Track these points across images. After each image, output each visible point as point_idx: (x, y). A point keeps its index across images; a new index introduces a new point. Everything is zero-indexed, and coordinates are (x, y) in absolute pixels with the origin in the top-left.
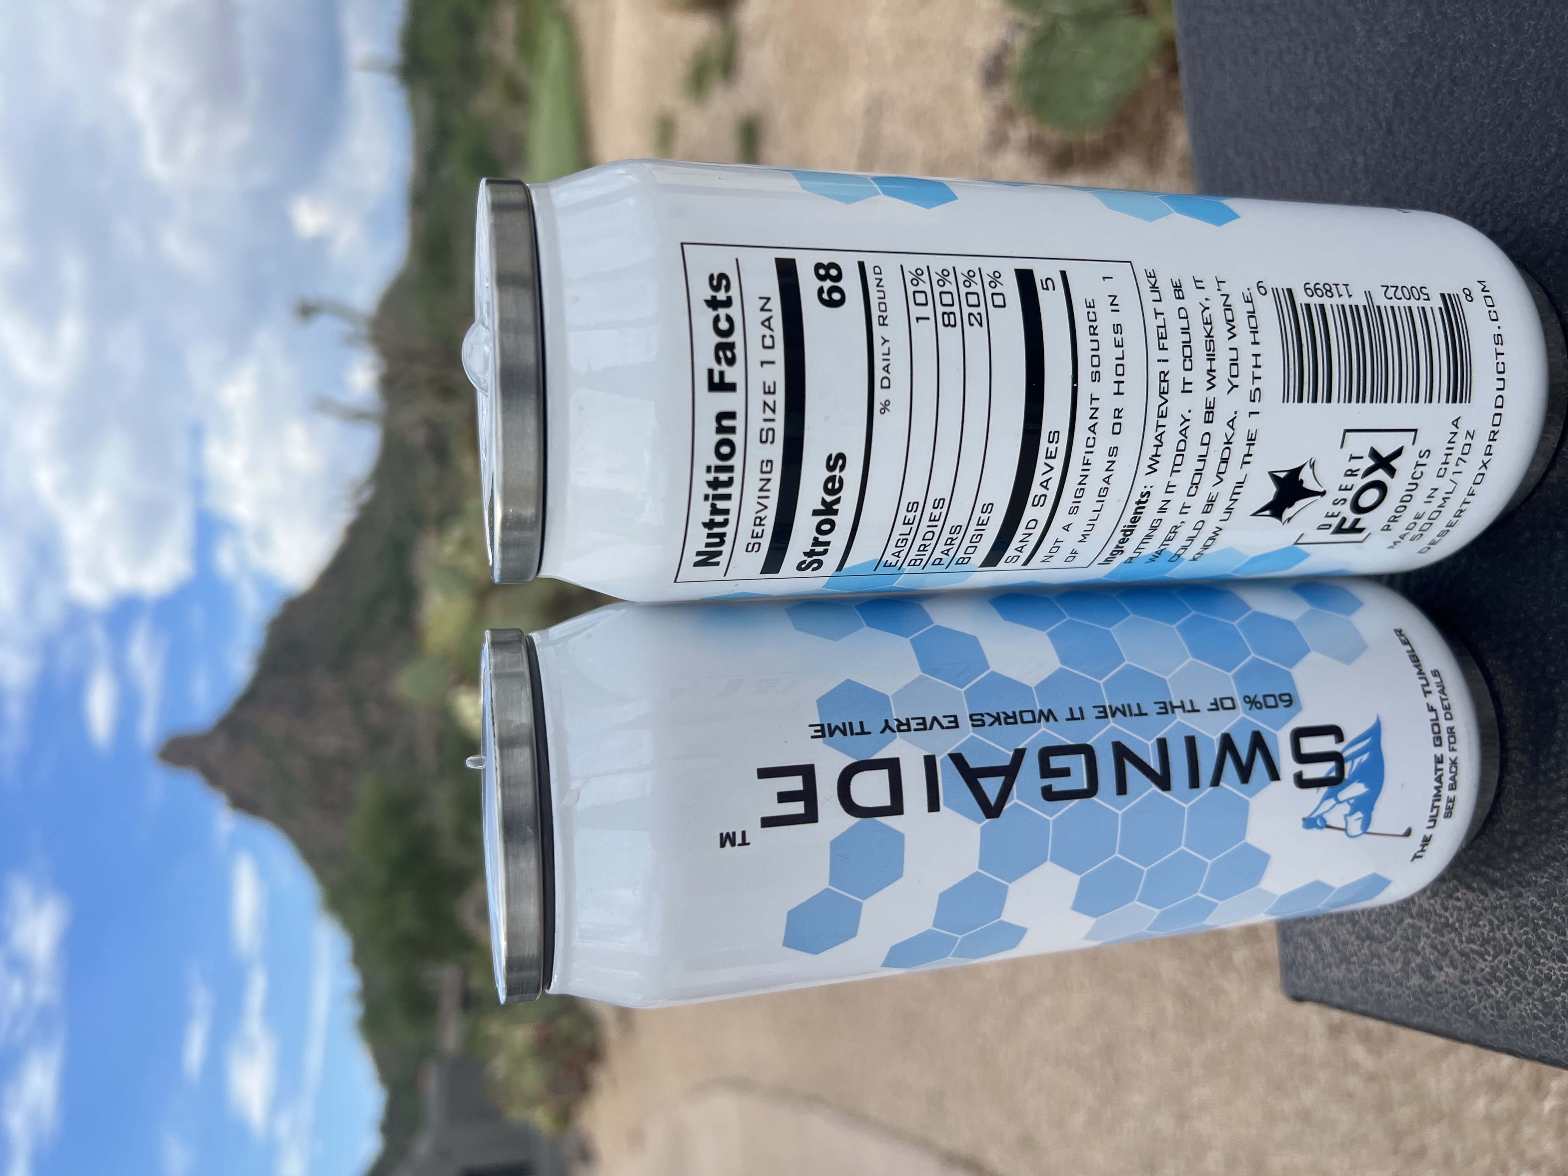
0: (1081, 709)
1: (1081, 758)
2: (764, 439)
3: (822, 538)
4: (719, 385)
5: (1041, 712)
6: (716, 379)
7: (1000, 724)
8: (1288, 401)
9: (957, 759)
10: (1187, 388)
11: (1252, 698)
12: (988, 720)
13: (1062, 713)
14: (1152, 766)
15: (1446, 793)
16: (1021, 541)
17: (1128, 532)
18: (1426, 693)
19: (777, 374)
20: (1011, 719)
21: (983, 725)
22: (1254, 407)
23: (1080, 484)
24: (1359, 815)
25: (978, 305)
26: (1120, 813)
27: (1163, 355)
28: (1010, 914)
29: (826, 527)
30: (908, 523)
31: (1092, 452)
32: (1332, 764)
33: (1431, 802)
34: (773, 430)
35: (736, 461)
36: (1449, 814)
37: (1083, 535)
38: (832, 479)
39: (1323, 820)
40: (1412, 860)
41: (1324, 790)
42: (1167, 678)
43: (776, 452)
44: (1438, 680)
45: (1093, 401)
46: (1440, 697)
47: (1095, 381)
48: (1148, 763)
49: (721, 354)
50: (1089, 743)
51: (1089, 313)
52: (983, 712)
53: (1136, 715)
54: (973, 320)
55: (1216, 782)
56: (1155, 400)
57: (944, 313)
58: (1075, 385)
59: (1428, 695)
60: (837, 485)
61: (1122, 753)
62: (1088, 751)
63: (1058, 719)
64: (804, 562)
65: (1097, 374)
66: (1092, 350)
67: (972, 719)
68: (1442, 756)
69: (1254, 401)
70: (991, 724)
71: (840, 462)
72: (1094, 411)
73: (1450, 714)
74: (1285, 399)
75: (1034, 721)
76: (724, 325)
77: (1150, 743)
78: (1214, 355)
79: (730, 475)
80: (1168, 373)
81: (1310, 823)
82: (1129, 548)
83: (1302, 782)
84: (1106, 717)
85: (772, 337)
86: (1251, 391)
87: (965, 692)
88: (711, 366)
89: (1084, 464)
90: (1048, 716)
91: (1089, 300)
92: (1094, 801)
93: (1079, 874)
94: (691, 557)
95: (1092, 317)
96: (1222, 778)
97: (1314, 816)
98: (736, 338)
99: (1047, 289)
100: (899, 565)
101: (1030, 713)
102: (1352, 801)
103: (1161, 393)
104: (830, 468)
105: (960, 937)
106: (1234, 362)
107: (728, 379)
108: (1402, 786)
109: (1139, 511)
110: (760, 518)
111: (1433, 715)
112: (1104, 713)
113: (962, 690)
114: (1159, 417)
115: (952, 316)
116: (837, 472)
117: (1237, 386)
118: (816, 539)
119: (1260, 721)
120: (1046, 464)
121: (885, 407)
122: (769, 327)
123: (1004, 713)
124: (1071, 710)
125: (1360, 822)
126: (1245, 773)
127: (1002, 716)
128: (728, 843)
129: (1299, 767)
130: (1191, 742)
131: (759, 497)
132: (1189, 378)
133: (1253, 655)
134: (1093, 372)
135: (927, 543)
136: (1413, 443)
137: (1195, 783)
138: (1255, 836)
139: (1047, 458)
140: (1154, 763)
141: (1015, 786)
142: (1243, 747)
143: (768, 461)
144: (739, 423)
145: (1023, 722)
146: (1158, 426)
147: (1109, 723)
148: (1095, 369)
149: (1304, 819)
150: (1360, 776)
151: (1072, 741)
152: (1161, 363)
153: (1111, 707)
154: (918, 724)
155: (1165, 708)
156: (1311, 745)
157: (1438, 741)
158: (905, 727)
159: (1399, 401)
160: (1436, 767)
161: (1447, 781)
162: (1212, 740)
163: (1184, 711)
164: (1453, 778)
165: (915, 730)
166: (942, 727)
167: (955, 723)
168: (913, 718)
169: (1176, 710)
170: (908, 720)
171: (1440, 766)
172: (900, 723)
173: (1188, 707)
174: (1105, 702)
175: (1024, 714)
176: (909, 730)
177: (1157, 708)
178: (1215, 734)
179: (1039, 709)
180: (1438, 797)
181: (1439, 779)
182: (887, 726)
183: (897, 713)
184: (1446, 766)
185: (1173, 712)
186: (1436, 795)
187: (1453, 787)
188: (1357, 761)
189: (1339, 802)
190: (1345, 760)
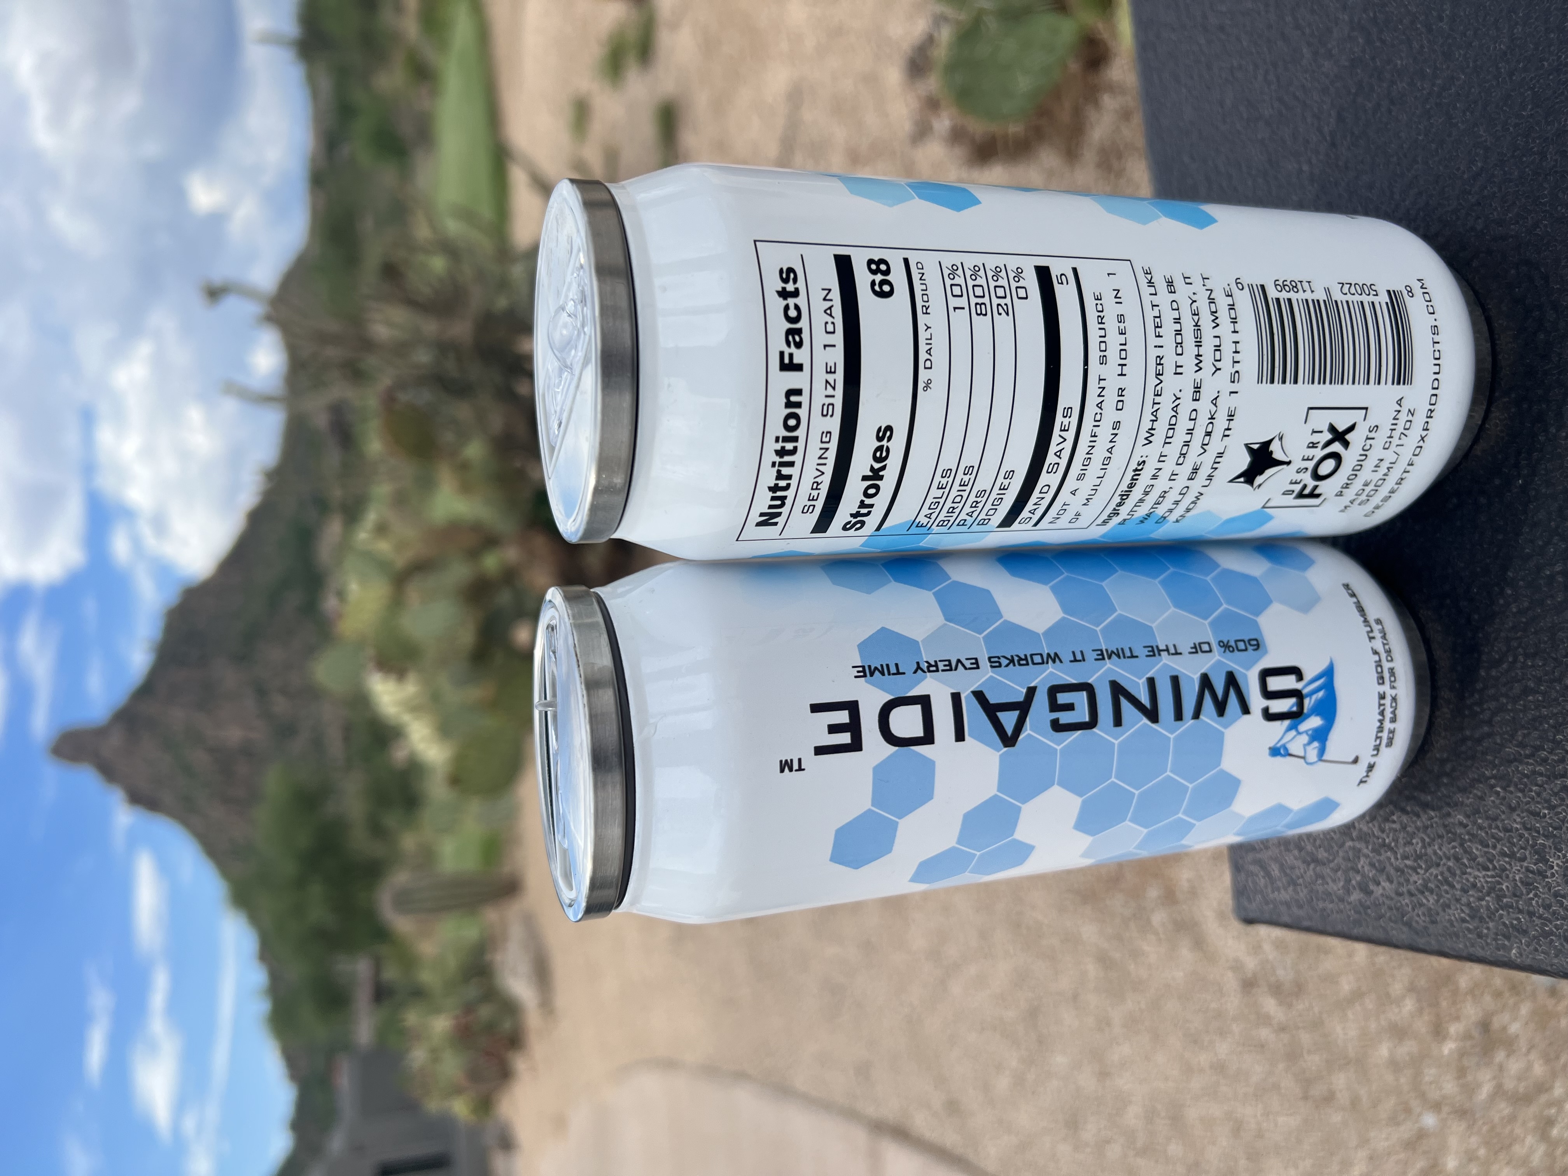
0: (1082, 652)
1: (1083, 695)
2: (825, 413)
3: (868, 501)
4: (789, 366)
5: (1049, 655)
6: (787, 361)
7: (1014, 665)
8: (1262, 383)
9: (979, 696)
10: (1179, 370)
11: (1225, 643)
12: (1004, 662)
13: (1067, 656)
14: (1143, 701)
15: (1387, 725)
16: (1035, 504)
17: (1125, 496)
18: (1371, 638)
19: (837, 356)
20: (1023, 661)
21: (1000, 666)
22: (1234, 387)
23: (1088, 453)
24: (1316, 744)
25: (1005, 297)
26: (1116, 742)
27: (1159, 341)
28: (1020, 834)
29: (872, 491)
30: (942, 488)
31: (1099, 426)
32: (1293, 701)
33: (1375, 733)
34: (833, 405)
35: (800, 433)
36: (1390, 744)
37: (1087, 499)
38: (880, 448)
39: (1286, 750)
40: (1359, 785)
41: (1287, 723)
42: (1154, 625)
43: (834, 424)
44: (1380, 627)
45: (1101, 381)
46: (1383, 643)
47: (1102, 364)
48: (1139, 699)
49: (790, 338)
50: (1090, 681)
51: (1097, 304)
52: (999, 655)
53: (1128, 657)
54: (1001, 310)
55: (1196, 715)
56: (1152, 381)
57: (976, 304)
58: (1086, 367)
59: (1373, 641)
60: (884, 454)
61: (1118, 690)
62: (1089, 689)
63: (1063, 660)
64: (849, 523)
65: (1105, 358)
66: (1100, 337)
67: (990, 662)
68: (1384, 693)
69: (1234, 382)
70: (1007, 666)
71: (888, 433)
72: (1101, 390)
73: (1391, 657)
74: (1260, 380)
75: (1043, 663)
76: (793, 313)
77: (1141, 681)
78: (1201, 342)
79: (795, 444)
80: (1163, 357)
81: (1274, 751)
82: (1124, 511)
83: (1269, 716)
84: (1103, 659)
85: (833, 323)
86: (1231, 373)
87: (984, 638)
88: (782, 350)
89: (1092, 436)
90: (1055, 658)
91: (1097, 293)
92: (1095, 733)
93: (1081, 796)
94: (755, 518)
95: (1100, 308)
96: (1202, 712)
97: (1278, 746)
98: (803, 324)
99: (1062, 283)
100: (929, 525)
101: (1039, 656)
102: (1310, 733)
103: (1157, 375)
104: (880, 439)
105: (978, 853)
106: (1218, 348)
107: (796, 361)
108: (1352, 719)
109: (1135, 477)
110: (817, 482)
111: (1376, 658)
112: (1102, 656)
113: (981, 636)
114: (1155, 395)
115: (983, 306)
116: (884, 443)
117: (1220, 369)
118: (862, 502)
119: (1232, 663)
120: (1060, 436)
121: (927, 386)
122: (831, 315)
123: (1017, 656)
124: (1074, 653)
125: (1316, 751)
126: (1221, 708)
127: (1016, 659)
128: (786, 769)
129: (1266, 703)
130: (1175, 681)
131: (818, 464)
132: (1180, 360)
133: (1225, 606)
134: (1100, 356)
135: (955, 505)
136: (1365, 420)
137: (1179, 716)
138: (1230, 763)
139: (1061, 430)
140: (1144, 698)
141: (1028, 719)
142: (1219, 686)
143: (827, 433)
144: (804, 399)
145: (1034, 664)
146: (1154, 403)
147: (1106, 664)
148: (1102, 354)
149: (1270, 749)
150: (1317, 710)
151: (1075, 680)
152: (1157, 348)
153: (1107, 650)
154: (945, 666)
155: (1153, 651)
156: (1276, 683)
157: (1381, 680)
158: (934, 669)
159: (1354, 383)
160: (1379, 702)
161: (1388, 715)
162: (1193, 679)
163: (1169, 654)
164: (1394, 713)
165: (943, 671)
166: (966, 668)
167: (976, 665)
168: (940, 661)
169: (1162, 653)
170: (936, 662)
171: (1382, 702)
172: (930, 665)
173: (1172, 651)
174: (1102, 646)
175: (1034, 657)
176: (937, 670)
177: (1146, 652)
178: (1196, 674)
179: (1046, 652)
180: (1381, 729)
181: (1382, 713)
182: (919, 667)
183: (927, 656)
184: (1387, 701)
185: (1160, 655)
186: (1379, 727)
187: (1393, 720)
188: (1314, 697)
189: (1299, 733)
190: (1304, 697)
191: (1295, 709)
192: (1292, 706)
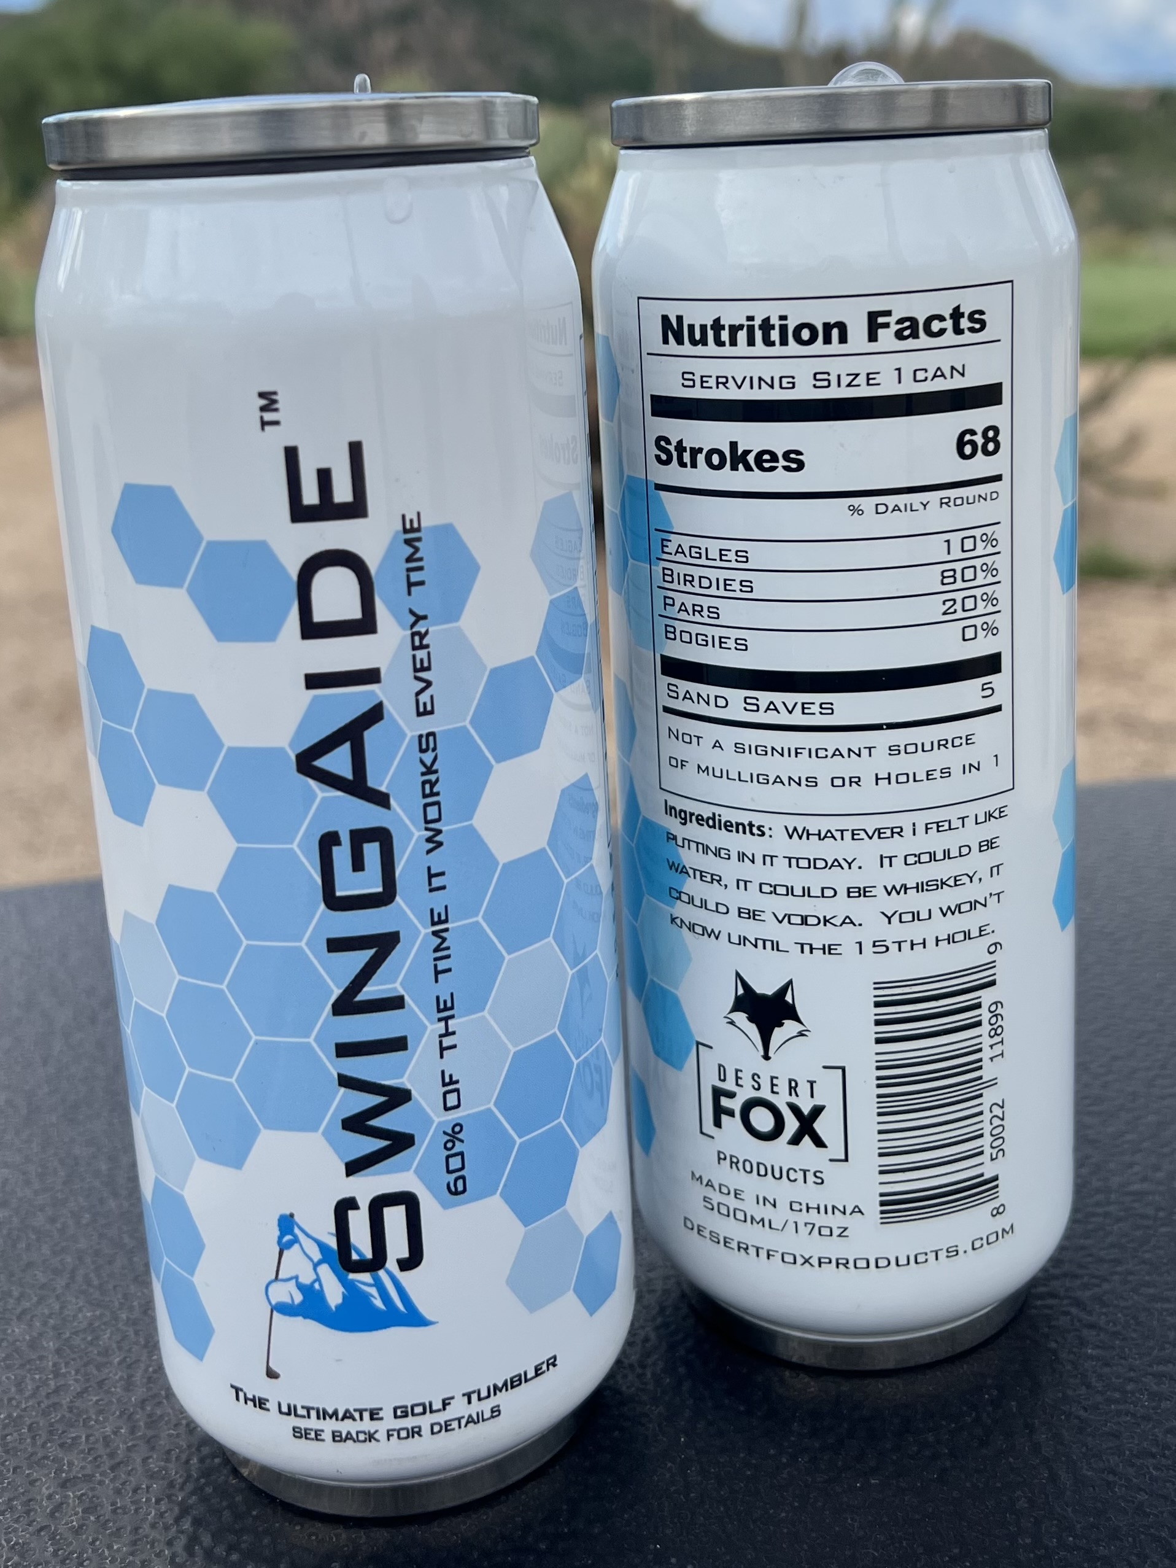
0: (443, 888)
1: (378, 887)
5: (439, 832)
7: (423, 774)
8: (875, 989)
9: (375, 713)
10: (886, 861)
11: (459, 1135)
12: (428, 758)
13: (437, 861)
14: (365, 989)
15: (328, 1427)
18: (468, 1396)
20: (429, 790)
21: (422, 751)
22: (867, 947)
24: (298, 1298)
26: (304, 945)
27: (920, 829)
32: (368, 1252)
33: (315, 1406)
34: (828, 386)
36: (300, 1434)
39: (290, 1245)
40: (233, 1388)
41: (333, 1243)
42: (486, 1012)
44: (487, 1415)
46: (461, 1418)
47: (890, 750)
48: (370, 983)
50: (398, 898)
51: (961, 738)
52: (438, 751)
53: (435, 966)
55: (345, 1081)
56: (871, 824)
58: (885, 727)
59: (465, 1398)
61: (385, 944)
62: (386, 897)
63: (431, 855)
65: (897, 752)
67: (429, 735)
68: (381, 1418)
69: (874, 946)
70: (422, 762)
72: (857, 752)
73: (438, 1433)
74: (878, 985)
75: (427, 822)
77: (397, 985)
78: (922, 891)
80: (902, 836)
81: (287, 1223)
83: (345, 1206)
84: (433, 924)
86: (885, 941)
90: (433, 842)
91: (973, 738)
92: (318, 905)
93: (219, 891)
95: (956, 742)
96: (351, 1091)
97: (297, 1231)
99: (985, 689)
101: (437, 817)
102: (317, 1286)
103: (879, 829)
105: (132, 732)
108: (337, 1359)
111: (438, 1403)
112: (438, 920)
113: (467, 724)
114: (852, 831)
117: (890, 923)
119: (428, 1146)
123: (437, 780)
124: (442, 874)
125: (289, 1301)
126: (355, 1124)
127: (433, 777)
128: (264, 402)
129: (364, 1204)
130: (398, 1044)
132: (898, 862)
134: (899, 746)
136: (831, 1160)
137: (344, 1050)
138: (268, 1145)
139: (804, 704)
140: (371, 991)
142: (390, 1121)
145: (426, 806)
147: (425, 928)
148: (902, 748)
149: (292, 1215)
150: (352, 1293)
151: (400, 875)
152: (912, 827)
153: (446, 930)
154: (422, 661)
155: (446, 1009)
156: (395, 1218)
157: (400, 1412)
158: (417, 643)
159: (880, 1132)
160: (366, 1410)
161: (346, 1427)
162: (402, 1076)
163: (441, 1036)
164: (349, 1437)
165: (414, 657)
166: (418, 694)
167: (424, 712)
168: (429, 654)
169: (443, 1024)
170: (427, 646)
171: (366, 1415)
172: (422, 636)
173: (447, 1042)
174: (453, 922)
175: (436, 807)
176: (414, 648)
177: (445, 996)
178: (409, 1080)
179: (444, 829)
180: (323, 1414)
181: (347, 1415)
182: (419, 618)
183: (436, 633)
184: (367, 1425)
185: (440, 1020)
186: (325, 1412)
187: (337, 1437)
188: (373, 1291)
189: (316, 1266)
190: (373, 1273)
191: (355, 1257)
192: (359, 1252)
